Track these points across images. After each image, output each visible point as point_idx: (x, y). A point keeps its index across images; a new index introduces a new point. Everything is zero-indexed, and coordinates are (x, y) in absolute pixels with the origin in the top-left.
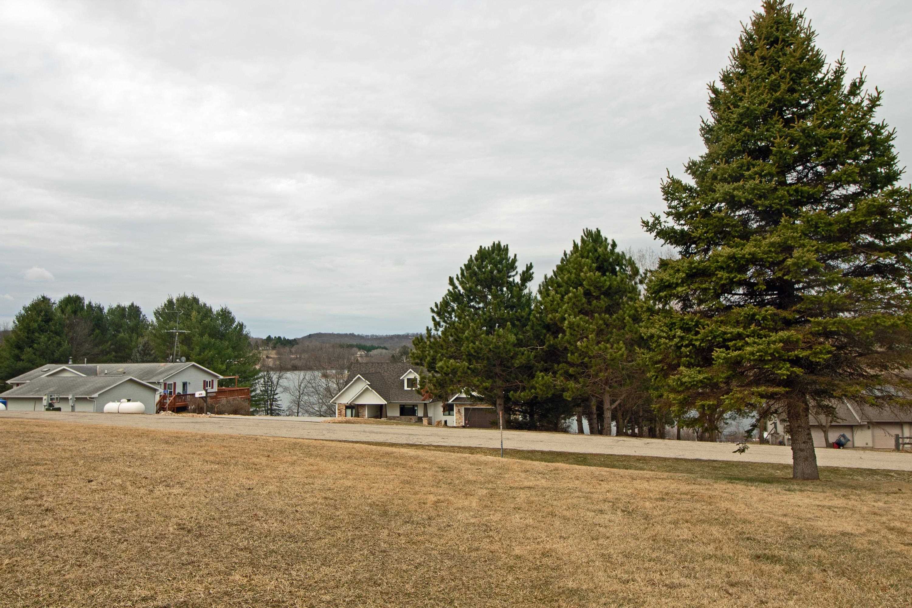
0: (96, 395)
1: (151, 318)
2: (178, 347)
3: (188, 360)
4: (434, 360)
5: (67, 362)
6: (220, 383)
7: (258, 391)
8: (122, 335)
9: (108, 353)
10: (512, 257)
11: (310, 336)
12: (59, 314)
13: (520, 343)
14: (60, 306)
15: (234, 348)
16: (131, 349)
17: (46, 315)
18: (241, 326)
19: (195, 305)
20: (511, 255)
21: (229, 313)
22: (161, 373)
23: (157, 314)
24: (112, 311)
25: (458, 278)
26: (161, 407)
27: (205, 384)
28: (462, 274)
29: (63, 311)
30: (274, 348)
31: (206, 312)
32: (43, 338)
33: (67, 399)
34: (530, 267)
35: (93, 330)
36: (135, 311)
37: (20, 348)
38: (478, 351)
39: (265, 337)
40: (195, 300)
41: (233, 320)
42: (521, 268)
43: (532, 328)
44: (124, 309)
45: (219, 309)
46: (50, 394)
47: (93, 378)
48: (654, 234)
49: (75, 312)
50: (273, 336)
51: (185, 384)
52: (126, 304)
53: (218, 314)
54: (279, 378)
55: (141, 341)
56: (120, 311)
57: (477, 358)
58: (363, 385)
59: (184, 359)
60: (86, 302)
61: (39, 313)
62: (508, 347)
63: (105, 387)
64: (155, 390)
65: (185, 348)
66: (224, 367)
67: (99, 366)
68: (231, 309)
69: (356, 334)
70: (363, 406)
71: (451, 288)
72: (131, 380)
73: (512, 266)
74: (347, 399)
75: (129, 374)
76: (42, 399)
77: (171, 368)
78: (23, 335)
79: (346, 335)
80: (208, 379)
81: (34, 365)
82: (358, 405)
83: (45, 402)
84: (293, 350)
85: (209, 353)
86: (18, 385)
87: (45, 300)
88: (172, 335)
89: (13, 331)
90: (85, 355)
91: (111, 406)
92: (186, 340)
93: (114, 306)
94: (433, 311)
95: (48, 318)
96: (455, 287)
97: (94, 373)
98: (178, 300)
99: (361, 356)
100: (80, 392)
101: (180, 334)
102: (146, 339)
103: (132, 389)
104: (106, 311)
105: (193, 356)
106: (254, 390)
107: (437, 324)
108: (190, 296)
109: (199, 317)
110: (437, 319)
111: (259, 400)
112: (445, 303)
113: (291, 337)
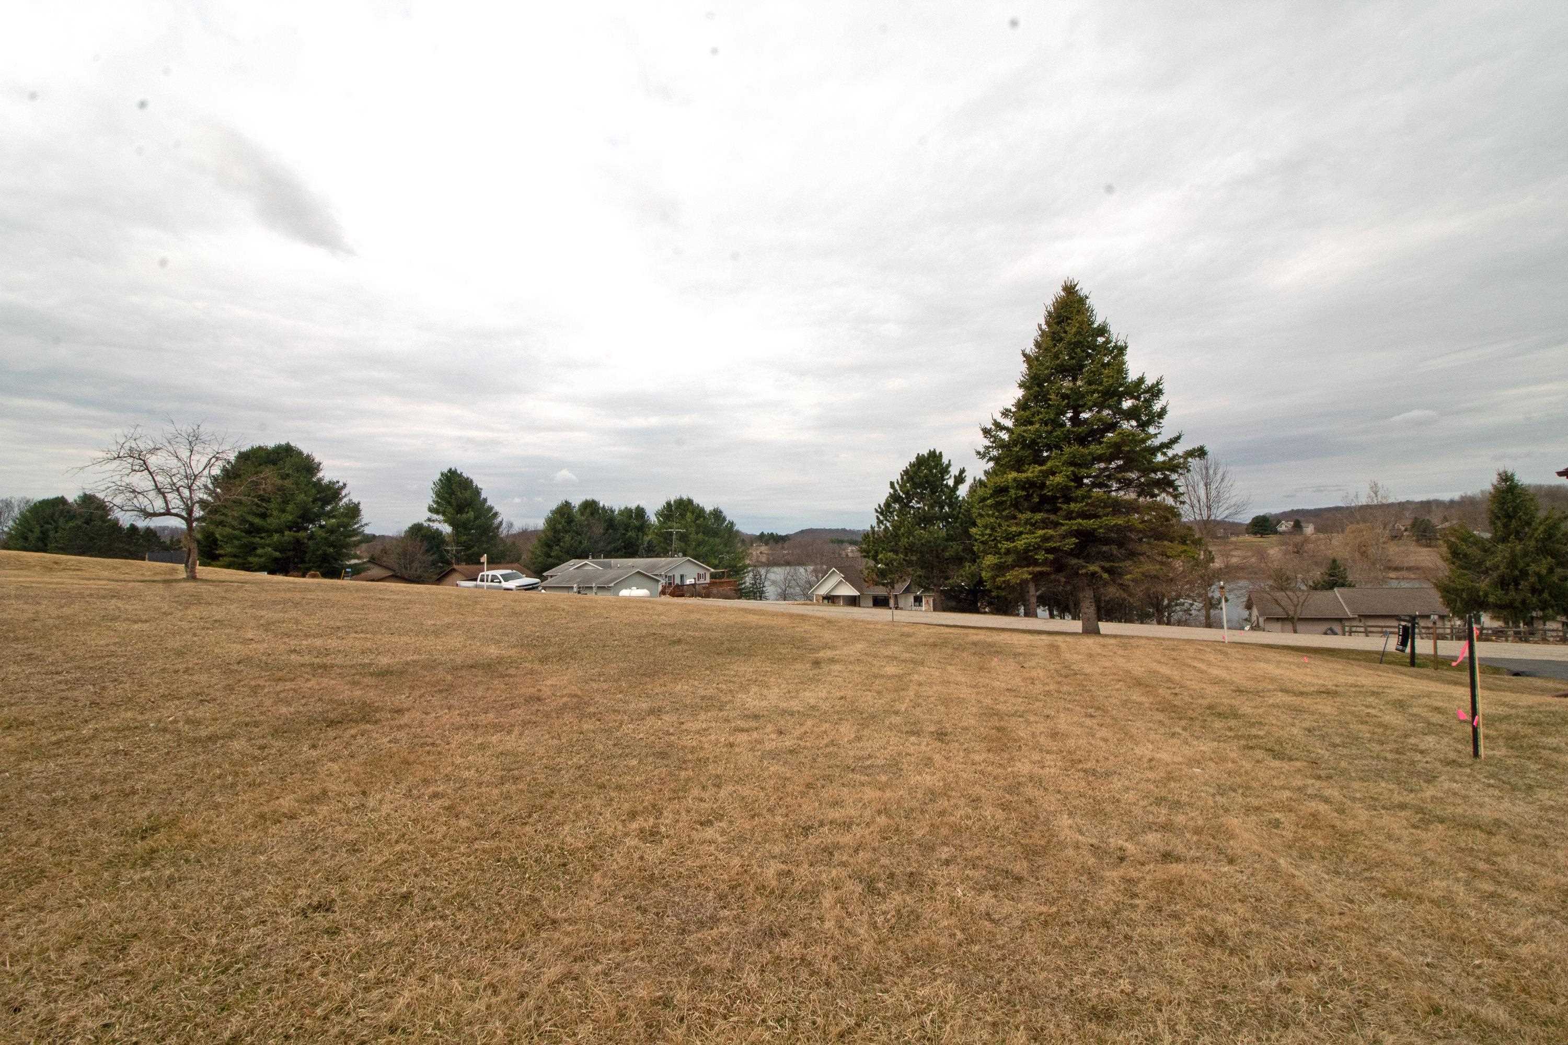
0: (612, 585)
1: (653, 519)
2: (675, 544)
3: (685, 555)
4: (877, 553)
5: (587, 558)
6: (713, 576)
7: (747, 584)
8: (630, 534)
9: (618, 550)
10: (947, 462)
11: (802, 532)
12: (578, 516)
13: (949, 538)
14: (580, 510)
15: (726, 545)
16: (638, 546)
17: (568, 517)
18: (732, 524)
19: (690, 507)
20: (945, 461)
21: (721, 512)
22: (663, 566)
23: (658, 514)
24: (622, 513)
25: (898, 483)
26: (663, 593)
27: (699, 576)
28: (902, 479)
29: (582, 514)
30: (767, 544)
31: (699, 512)
32: (567, 538)
33: (591, 588)
34: (962, 471)
35: (607, 530)
36: (640, 512)
37: (549, 546)
38: (912, 545)
39: (758, 534)
40: (690, 502)
41: (724, 519)
42: (954, 471)
43: (961, 525)
44: (631, 510)
45: (712, 508)
46: (578, 583)
47: (609, 571)
48: (985, 460)
49: (592, 514)
50: (766, 533)
51: (682, 576)
52: (633, 506)
53: (711, 513)
54: (767, 572)
55: (647, 539)
56: (627, 512)
57: (912, 551)
58: (838, 577)
59: (681, 554)
60: (601, 505)
61: (562, 515)
62: (939, 542)
63: (616, 579)
64: (658, 581)
65: (683, 544)
66: (717, 562)
67: (613, 561)
68: (722, 508)
69: (848, 528)
70: (838, 597)
71: (892, 491)
72: (638, 572)
73: (945, 470)
74: (823, 591)
75: (637, 567)
76: (572, 588)
77: (669, 564)
78: (550, 534)
79: (837, 530)
80: (702, 572)
81: (561, 561)
82: (834, 596)
83: (575, 590)
84: (786, 546)
85: (703, 550)
86: (551, 576)
87: (567, 504)
88: (671, 534)
89: (543, 531)
90: (601, 552)
91: (624, 593)
92: (683, 537)
93: (623, 508)
94: (877, 511)
95: (570, 520)
96: (895, 490)
97: (609, 566)
98: (675, 502)
99: (852, 551)
100: (600, 581)
101: (677, 532)
102: (650, 537)
103: (639, 579)
104: (616, 513)
105: (690, 551)
106: (744, 583)
107: (880, 522)
108: (685, 498)
109: (693, 519)
110: (881, 518)
111: (750, 592)
112: (888, 505)
113: (783, 534)
